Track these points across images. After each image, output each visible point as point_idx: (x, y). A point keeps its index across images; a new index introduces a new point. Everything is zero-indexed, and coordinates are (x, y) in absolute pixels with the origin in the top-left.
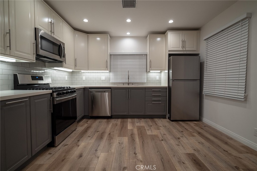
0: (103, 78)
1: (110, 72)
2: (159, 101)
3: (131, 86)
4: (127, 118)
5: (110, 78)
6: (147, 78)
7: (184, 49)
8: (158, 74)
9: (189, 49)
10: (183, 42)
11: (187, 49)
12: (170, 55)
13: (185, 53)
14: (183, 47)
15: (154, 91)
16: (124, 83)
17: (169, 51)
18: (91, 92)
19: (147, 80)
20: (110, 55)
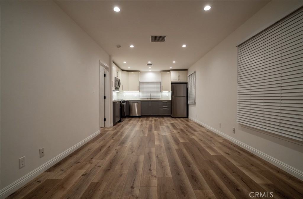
0: (136, 95)
1: (140, 92)
2: (166, 107)
3: (151, 100)
4: (150, 117)
5: (139, 96)
6: (161, 95)
7: (179, 80)
8: (168, 93)
9: (182, 80)
10: (179, 76)
11: (181, 80)
12: (172, 83)
13: (180, 82)
14: (179, 79)
15: (164, 102)
16: (147, 99)
17: (171, 81)
18: (130, 103)
19: (161, 97)
20: (140, 82)
